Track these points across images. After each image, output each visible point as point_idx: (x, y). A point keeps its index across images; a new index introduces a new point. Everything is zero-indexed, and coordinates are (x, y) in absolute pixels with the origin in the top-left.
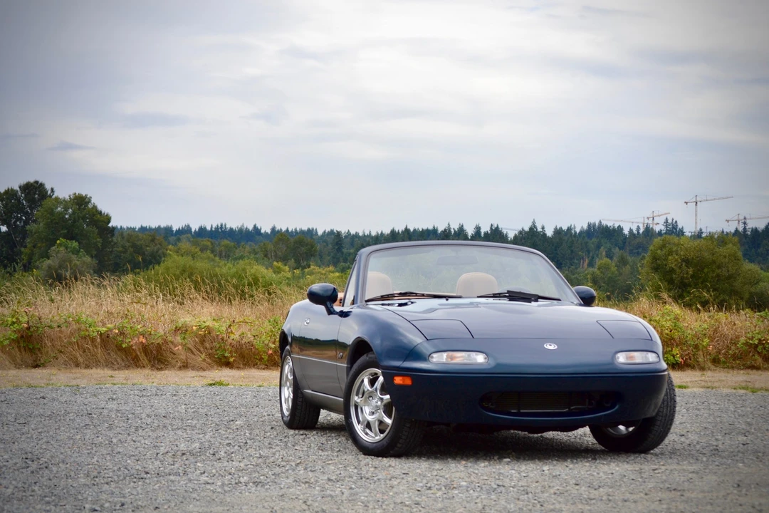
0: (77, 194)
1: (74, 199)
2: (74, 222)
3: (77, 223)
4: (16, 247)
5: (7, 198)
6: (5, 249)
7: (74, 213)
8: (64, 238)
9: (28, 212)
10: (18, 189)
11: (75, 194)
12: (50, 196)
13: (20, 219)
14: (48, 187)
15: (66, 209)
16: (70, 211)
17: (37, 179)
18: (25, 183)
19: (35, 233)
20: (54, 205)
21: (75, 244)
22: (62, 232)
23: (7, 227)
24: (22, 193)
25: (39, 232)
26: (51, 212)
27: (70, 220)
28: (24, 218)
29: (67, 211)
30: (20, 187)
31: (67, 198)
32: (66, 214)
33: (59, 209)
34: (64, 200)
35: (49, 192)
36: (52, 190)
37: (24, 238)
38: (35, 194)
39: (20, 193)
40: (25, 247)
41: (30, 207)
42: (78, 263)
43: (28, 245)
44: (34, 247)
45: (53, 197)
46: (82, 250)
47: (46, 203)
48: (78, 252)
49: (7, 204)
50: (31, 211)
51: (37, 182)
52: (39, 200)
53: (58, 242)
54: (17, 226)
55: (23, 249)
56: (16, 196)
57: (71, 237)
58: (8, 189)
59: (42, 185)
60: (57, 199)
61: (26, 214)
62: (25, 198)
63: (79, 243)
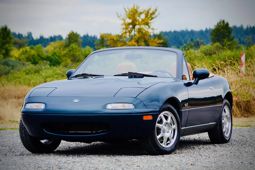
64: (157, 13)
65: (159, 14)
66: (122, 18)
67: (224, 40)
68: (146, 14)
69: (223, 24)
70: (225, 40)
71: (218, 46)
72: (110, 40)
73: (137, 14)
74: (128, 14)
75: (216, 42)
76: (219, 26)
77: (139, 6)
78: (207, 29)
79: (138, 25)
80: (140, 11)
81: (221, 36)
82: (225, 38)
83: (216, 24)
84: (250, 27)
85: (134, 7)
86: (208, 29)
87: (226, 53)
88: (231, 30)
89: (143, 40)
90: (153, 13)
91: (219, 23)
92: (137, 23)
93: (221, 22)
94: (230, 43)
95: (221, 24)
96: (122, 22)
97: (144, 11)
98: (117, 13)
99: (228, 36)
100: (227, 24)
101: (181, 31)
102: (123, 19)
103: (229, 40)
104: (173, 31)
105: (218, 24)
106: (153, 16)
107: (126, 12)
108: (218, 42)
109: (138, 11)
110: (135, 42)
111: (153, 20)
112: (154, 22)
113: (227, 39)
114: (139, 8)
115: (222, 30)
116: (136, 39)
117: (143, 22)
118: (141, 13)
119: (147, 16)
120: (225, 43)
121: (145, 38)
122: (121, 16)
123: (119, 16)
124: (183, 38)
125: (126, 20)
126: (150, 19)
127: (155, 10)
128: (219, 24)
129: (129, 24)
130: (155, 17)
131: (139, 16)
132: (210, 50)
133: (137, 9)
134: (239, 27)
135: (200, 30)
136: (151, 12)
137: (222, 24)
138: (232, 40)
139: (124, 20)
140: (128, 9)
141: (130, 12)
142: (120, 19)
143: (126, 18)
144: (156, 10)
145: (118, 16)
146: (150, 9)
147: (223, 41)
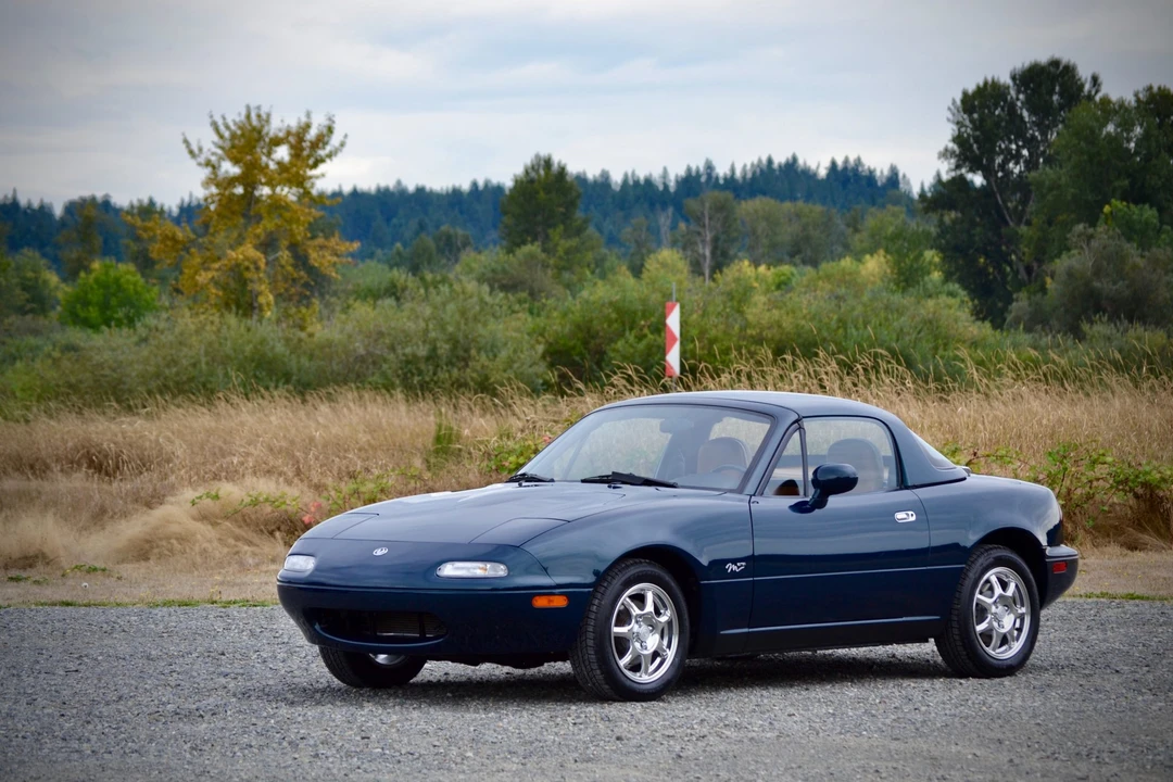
0: (1155, 89)
1: (1148, 103)
2: (1147, 159)
3: (1154, 161)
4: (1007, 223)
5: (983, 106)
6: (978, 230)
7: (1146, 136)
8: (1123, 198)
9: (1033, 137)
10: (1009, 82)
11: (1150, 88)
12: (1090, 98)
13: (1017, 157)
14: (1084, 74)
15: (1126, 125)
16: (1138, 130)
17: (1057, 55)
18: (1027, 65)
19: (1051, 189)
20: (1097, 120)
21: (1149, 213)
22: (1116, 184)
23: (985, 177)
24: (1018, 92)
25: (1059, 186)
26: (1090, 136)
27: (1137, 153)
28: (1025, 152)
29: (1129, 130)
30: (1013, 78)
31: (1130, 99)
32: (1129, 141)
33: (1111, 128)
34: (1122, 105)
35: (1087, 87)
36: (1095, 80)
37: (1025, 201)
38: (1052, 92)
39: (1013, 93)
40: (1029, 223)
41: (1038, 125)
42: (1141, 262)
43: (1035, 221)
44: (1050, 223)
45: (1097, 98)
46: (1166, 227)
47: (1080, 113)
48: (1159, 231)
49: (982, 119)
50: (1044, 134)
51: (1055, 63)
52: (1062, 107)
53: (1107, 209)
54: (1008, 173)
55: (1023, 229)
56: (1005, 101)
57: (1136, 196)
58: (986, 83)
59: (1069, 71)
60: (1106, 101)
61: (1031, 143)
62: (1028, 104)
63: (1161, 210)
64: (335, 140)
65: (342, 144)
66: (202, 159)
67: (550, 231)
68: (292, 147)
69: (547, 174)
70: (556, 234)
71: (532, 256)
72: (163, 241)
73: (262, 143)
74: (227, 145)
75: (524, 243)
76: (532, 181)
77: (269, 115)
78: (475, 184)
79: (266, 184)
80: (272, 134)
81: (539, 218)
82: (554, 226)
83: (520, 171)
84: (637, 183)
85: (248, 117)
86: (481, 184)
87: (591, 294)
88: (574, 194)
89: (285, 243)
90: (321, 140)
91: (533, 168)
92: (263, 180)
93: (539, 165)
94: (574, 242)
95: (537, 172)
96: (207, 171)
97: (289, 133)
98: (186, 142)
99: (566, 218)
100: (562, 171)
101: (379, 190)
102: (208, 163)
103: (567, 234)
104: (347, 189)
105: (527, 172)
106: (322, 153)
107: (221, 137)
108: (532, 242)
109: (267, 134)
110: (256, 247)
111: (322, 168)
112: (323, 175)
113: (561, 227)
114: (268, 121)
115: (542, 195)
116: (258, 236)
117: (285, 175)
118: (277, 142)
119: (297, 151)
120: (556, 245)
121: (293, 235)
122: (200, 150)
123: (195, 148)
124: (388, 220)
125: (220, 166)
126: (311, 162)
127: (325, 131)
128: (533, 174)
129: (232, 181)
130: (330, 156)
131: (269, 154)
132: (504, 271)
133: (263, 126)
134: (595, 182)
135: (450, 190)
136: (312, 134)
137: (542, 172)
138: (579, 231)
139: (214, 167)
140: (227, 127)
141: (233, 136)
142: (200, 164)
143: (221, 159)
144: (330, 130)
145: (191, 152)
146: (308, 126)
147: (547, 237)
